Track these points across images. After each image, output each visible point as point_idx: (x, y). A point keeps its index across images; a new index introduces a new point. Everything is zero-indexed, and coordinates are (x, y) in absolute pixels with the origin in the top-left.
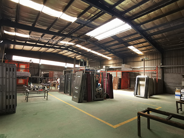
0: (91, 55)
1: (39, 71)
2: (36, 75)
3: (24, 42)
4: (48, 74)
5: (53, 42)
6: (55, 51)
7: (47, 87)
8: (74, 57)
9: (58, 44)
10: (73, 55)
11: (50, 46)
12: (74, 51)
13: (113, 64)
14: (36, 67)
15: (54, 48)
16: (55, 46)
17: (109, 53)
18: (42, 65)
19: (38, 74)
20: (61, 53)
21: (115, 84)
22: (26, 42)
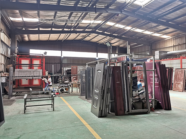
0: (133, 35)
1: (61, 67)
2: (58, 73)
3: (37, 29)
5: (72, 23)
6: (79, 38)
7: (66, 89)
10: (106, 40)
11: (70, 30)
12: (106, 33)
13: (174, 46)
14: (57, 62)
16: (77, 30)
17: (164, 28)
21: (179, 82)
22: (39, 29)
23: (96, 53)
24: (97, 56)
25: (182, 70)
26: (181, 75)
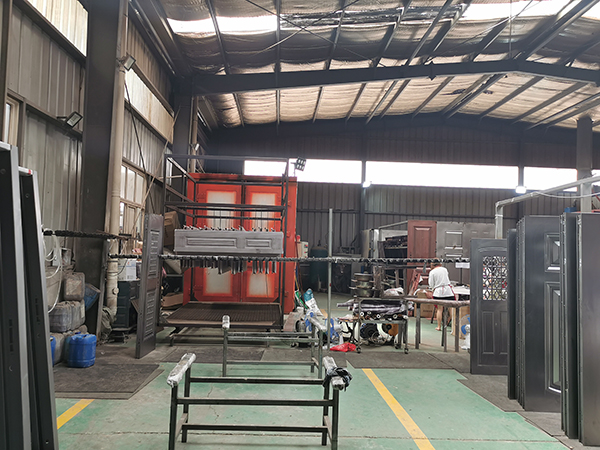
1: (360, 227)
2: (347, 251)
3: (270, 69)
4: (404, 239)
5: (417, 28)
6: (442, 101)
7: (386, 328)
8: (574, 119)
9: (455, 33)
10: (569, 102)
11: (404, 62)
12: (576, 65)
14: (345, 208)
15: (432, 71)
16: (437, 61)
18: (376, 189)
19: (357, 246)
20: (480, 102)
22: (278, 68)
23: (516, 169)
24: (521, 183)
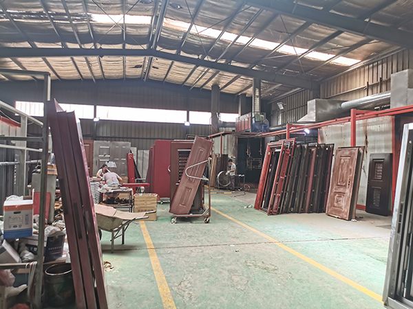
8: (209, 85)
13: (369, 87)
20: (156, 73)
21: (341, 190)
23: (186, 112)
24: (188, 120)
25: (351, 153)
26: (348, 167)
